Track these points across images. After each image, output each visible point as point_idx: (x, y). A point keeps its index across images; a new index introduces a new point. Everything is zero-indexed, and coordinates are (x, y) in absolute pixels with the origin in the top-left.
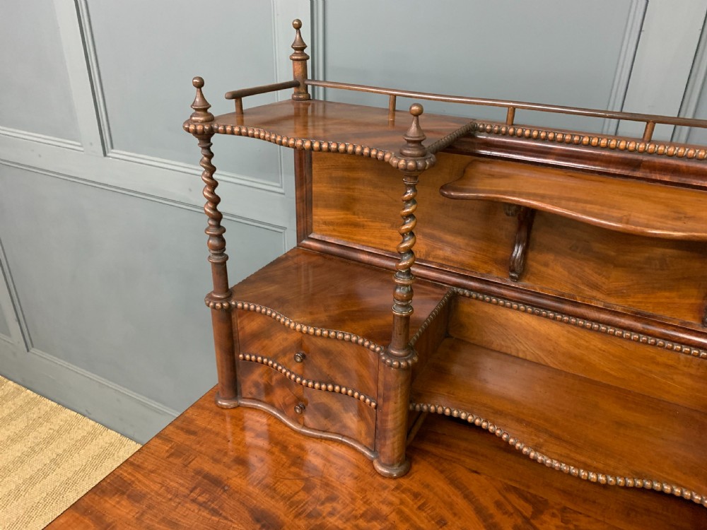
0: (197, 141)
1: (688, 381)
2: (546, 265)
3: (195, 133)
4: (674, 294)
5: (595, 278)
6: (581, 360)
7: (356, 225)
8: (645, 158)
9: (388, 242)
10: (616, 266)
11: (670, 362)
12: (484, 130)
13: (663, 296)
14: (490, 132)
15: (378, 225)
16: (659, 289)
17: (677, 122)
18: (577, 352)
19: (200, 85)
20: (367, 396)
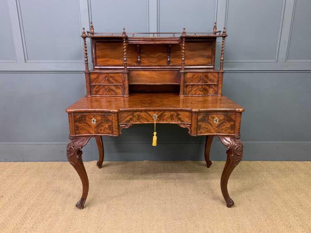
0: (83, 39)
1: (168, 76)
2: (144, 61)
3: (83, 37)
4: (163, 61)
5: (152, 61)
6: (153, 77)
7: (107, 61)
8: (154, 39)
9: (114, 63)
10: (154, 58)
11: (165, 73)
12: (130, 38)
13: (162, 61)
14: (131, 38)
15: (112, 60)
16: (161, 60)
17: (157, 33)
18: (152, 76)
19: (84, 29)
20: (120, 83)
